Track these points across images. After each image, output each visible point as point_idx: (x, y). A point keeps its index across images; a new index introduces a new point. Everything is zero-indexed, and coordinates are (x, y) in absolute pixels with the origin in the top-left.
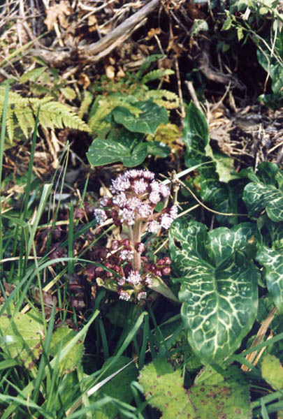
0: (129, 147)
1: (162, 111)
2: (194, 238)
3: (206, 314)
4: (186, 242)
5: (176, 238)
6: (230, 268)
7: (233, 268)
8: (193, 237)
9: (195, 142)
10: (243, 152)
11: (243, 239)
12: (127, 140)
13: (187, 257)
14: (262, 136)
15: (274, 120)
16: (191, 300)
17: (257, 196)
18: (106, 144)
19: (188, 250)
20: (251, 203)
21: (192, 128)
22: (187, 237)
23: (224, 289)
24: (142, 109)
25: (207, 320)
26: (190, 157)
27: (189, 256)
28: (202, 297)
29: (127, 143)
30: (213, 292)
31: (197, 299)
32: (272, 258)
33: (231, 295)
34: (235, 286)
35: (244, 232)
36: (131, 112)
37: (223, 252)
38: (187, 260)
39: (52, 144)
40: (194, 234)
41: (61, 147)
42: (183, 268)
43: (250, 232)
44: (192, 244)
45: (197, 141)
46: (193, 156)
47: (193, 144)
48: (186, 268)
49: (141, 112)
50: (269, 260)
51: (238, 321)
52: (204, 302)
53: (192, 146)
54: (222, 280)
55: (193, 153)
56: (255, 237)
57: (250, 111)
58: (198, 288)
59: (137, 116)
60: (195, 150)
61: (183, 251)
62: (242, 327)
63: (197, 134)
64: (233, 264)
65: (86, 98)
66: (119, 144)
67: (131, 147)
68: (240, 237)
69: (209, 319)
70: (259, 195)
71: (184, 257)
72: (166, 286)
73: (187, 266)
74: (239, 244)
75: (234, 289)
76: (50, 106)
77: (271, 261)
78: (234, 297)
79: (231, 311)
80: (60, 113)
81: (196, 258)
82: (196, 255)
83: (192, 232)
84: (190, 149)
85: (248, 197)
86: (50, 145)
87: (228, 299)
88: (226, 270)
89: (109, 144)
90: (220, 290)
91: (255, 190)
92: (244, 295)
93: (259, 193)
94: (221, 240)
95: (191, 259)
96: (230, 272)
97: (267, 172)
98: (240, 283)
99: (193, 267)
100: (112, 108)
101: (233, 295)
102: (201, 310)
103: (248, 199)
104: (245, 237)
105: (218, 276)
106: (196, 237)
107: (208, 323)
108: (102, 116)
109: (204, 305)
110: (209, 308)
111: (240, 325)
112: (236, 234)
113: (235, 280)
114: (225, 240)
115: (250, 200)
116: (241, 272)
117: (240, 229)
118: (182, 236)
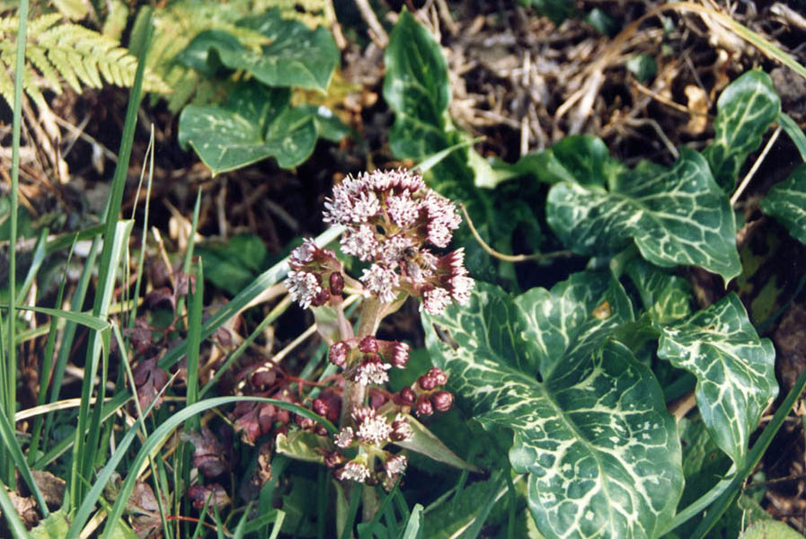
0: (256, 122)
1: (320, 35)
2: (477, 321)
3: (582, 495)
4: (461, 330)
5: (438, 323)
6: (590, 380)
7: (599, 380)
8: (474, 316)
9: (410, 100)
10: (495, 116)
11: (578, 310)
12: (251, 106)
13: (472, 364)
14: (531, 80)
15: (541, 45)
16: (537, 464)
17: (579, 212)
18: (211, 118)
19: (471, 348)
20: (569, 229)
21: (402, 70)
22: (459, 316)
23: (599, 430)
24: (267, 34)
25: (587, 509)
26: (401, 135)
27: (476, 361)
28: (559, 454)
29: (252, 114)
30: (574, 440)
31: (550, 461)
32: (687, 349)
33: (619, 444)
34: (621, 423)
35: (578, 294)
36: (242, 40)
37: (548, 345)
38: (476, 372)
39: (43, 125)
40: (475, 309)
41: (63, 131)
42: (471, 390)
43: (589, 293)
44: (474, 333)
45: (414, 98)
46: (407, 132)
47: (406, 106)
48: (481, 390)
49: (264, 40)
50: (682, 355)
51: (649, 501)
52: (567, 467)
53: (405, 111)
54: (582, 410)
55: (409, 126)
56: (612, 304)
57: (485, 28)
58: (541, 435)
59: (257, 49)
60: (411, 119)
61: (461, 350)
62: (657, 514)
63: (415, 83)
64: (598, 371)
65: (111, 17)
66: (237, 117)
67: (262, 121)
68: (572, 306)
69: (590, 508)
70: (585, 211)
71: (466, 364)
72: (431, 435)
73: (479, 384)
74: (574, 324)
75: (620, 428)
76: (64, 34)
77: (688, 357)
78: (626, 447)
79: (631, 482)
80: (91, 51)
81: (493, 364)
82: (489, 358)
83: (469, 305)
84: (402, 116)
85: (560, 216)
86: (38, 130)
87: (618, 453)
88: (580, 386)
89: (216, 118)
90: (590, 436)
91: (571, 200)
92: (646, 441)
93: (582, 204)
94: (537, 317)
95: (483, 368)
96: (591, 389)
97: (580, 157)
98: (628, 413)
99: (496, 386)
100: (191, 35)
101: (622, 443)
102: (566, 485)
103: (560, 221)
104: (583, 306)
105: (564, 402)
106: (481, 315)
107: (590, 516)
108: (170, 54)
109: (569, 474)
110: (584, 480)
111: (652, 510)
112: (562, 300)
113: (613, 407)
114: (543, 316)
115: (567, 222)
116: (622, 388)
117: (570, 288)
118: (447, 317)
